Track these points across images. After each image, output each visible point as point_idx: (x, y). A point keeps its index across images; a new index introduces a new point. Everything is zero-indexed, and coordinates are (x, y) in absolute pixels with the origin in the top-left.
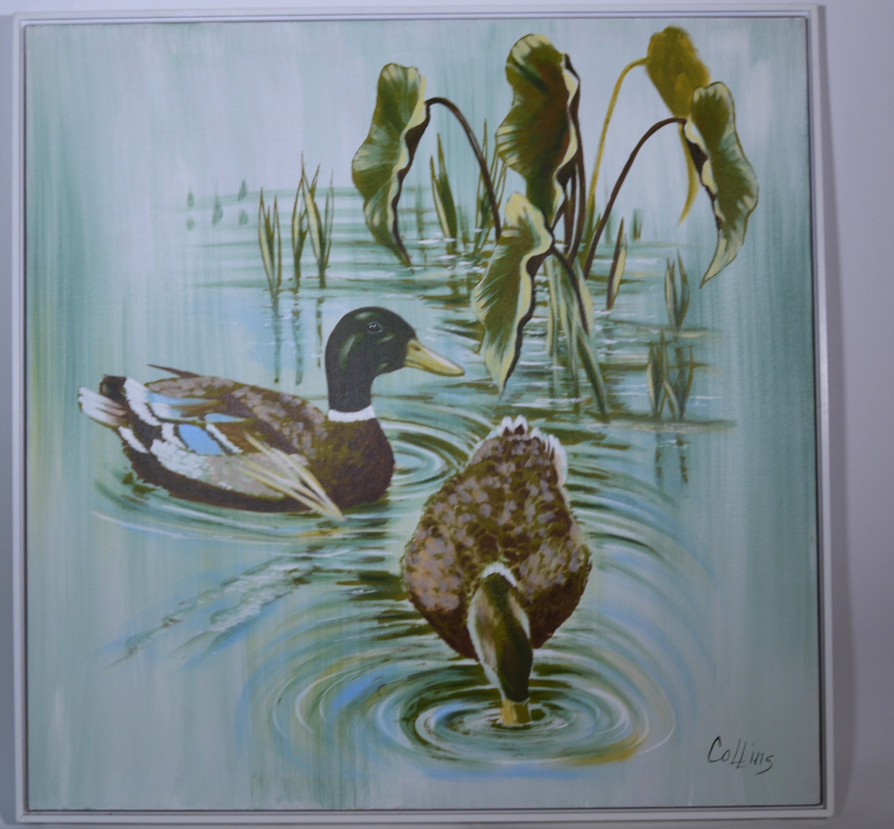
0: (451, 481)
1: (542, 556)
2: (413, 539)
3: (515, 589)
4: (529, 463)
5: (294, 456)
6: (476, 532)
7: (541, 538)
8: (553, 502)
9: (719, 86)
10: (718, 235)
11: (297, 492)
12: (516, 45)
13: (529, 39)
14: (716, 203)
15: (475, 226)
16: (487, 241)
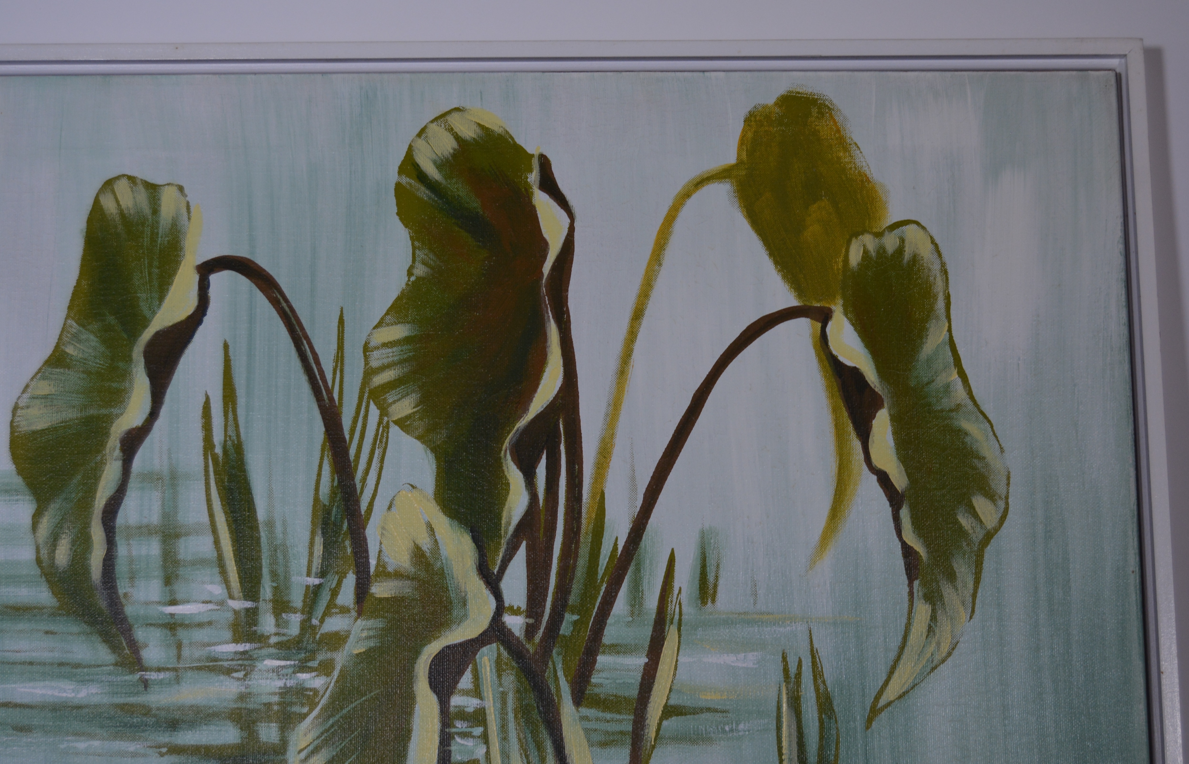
9: (910, 231)
10: (911, 594)
12: (421, 133)
13: (455, 120)
14: (905, 513)
15: (305, 570)
16: (335, 606)
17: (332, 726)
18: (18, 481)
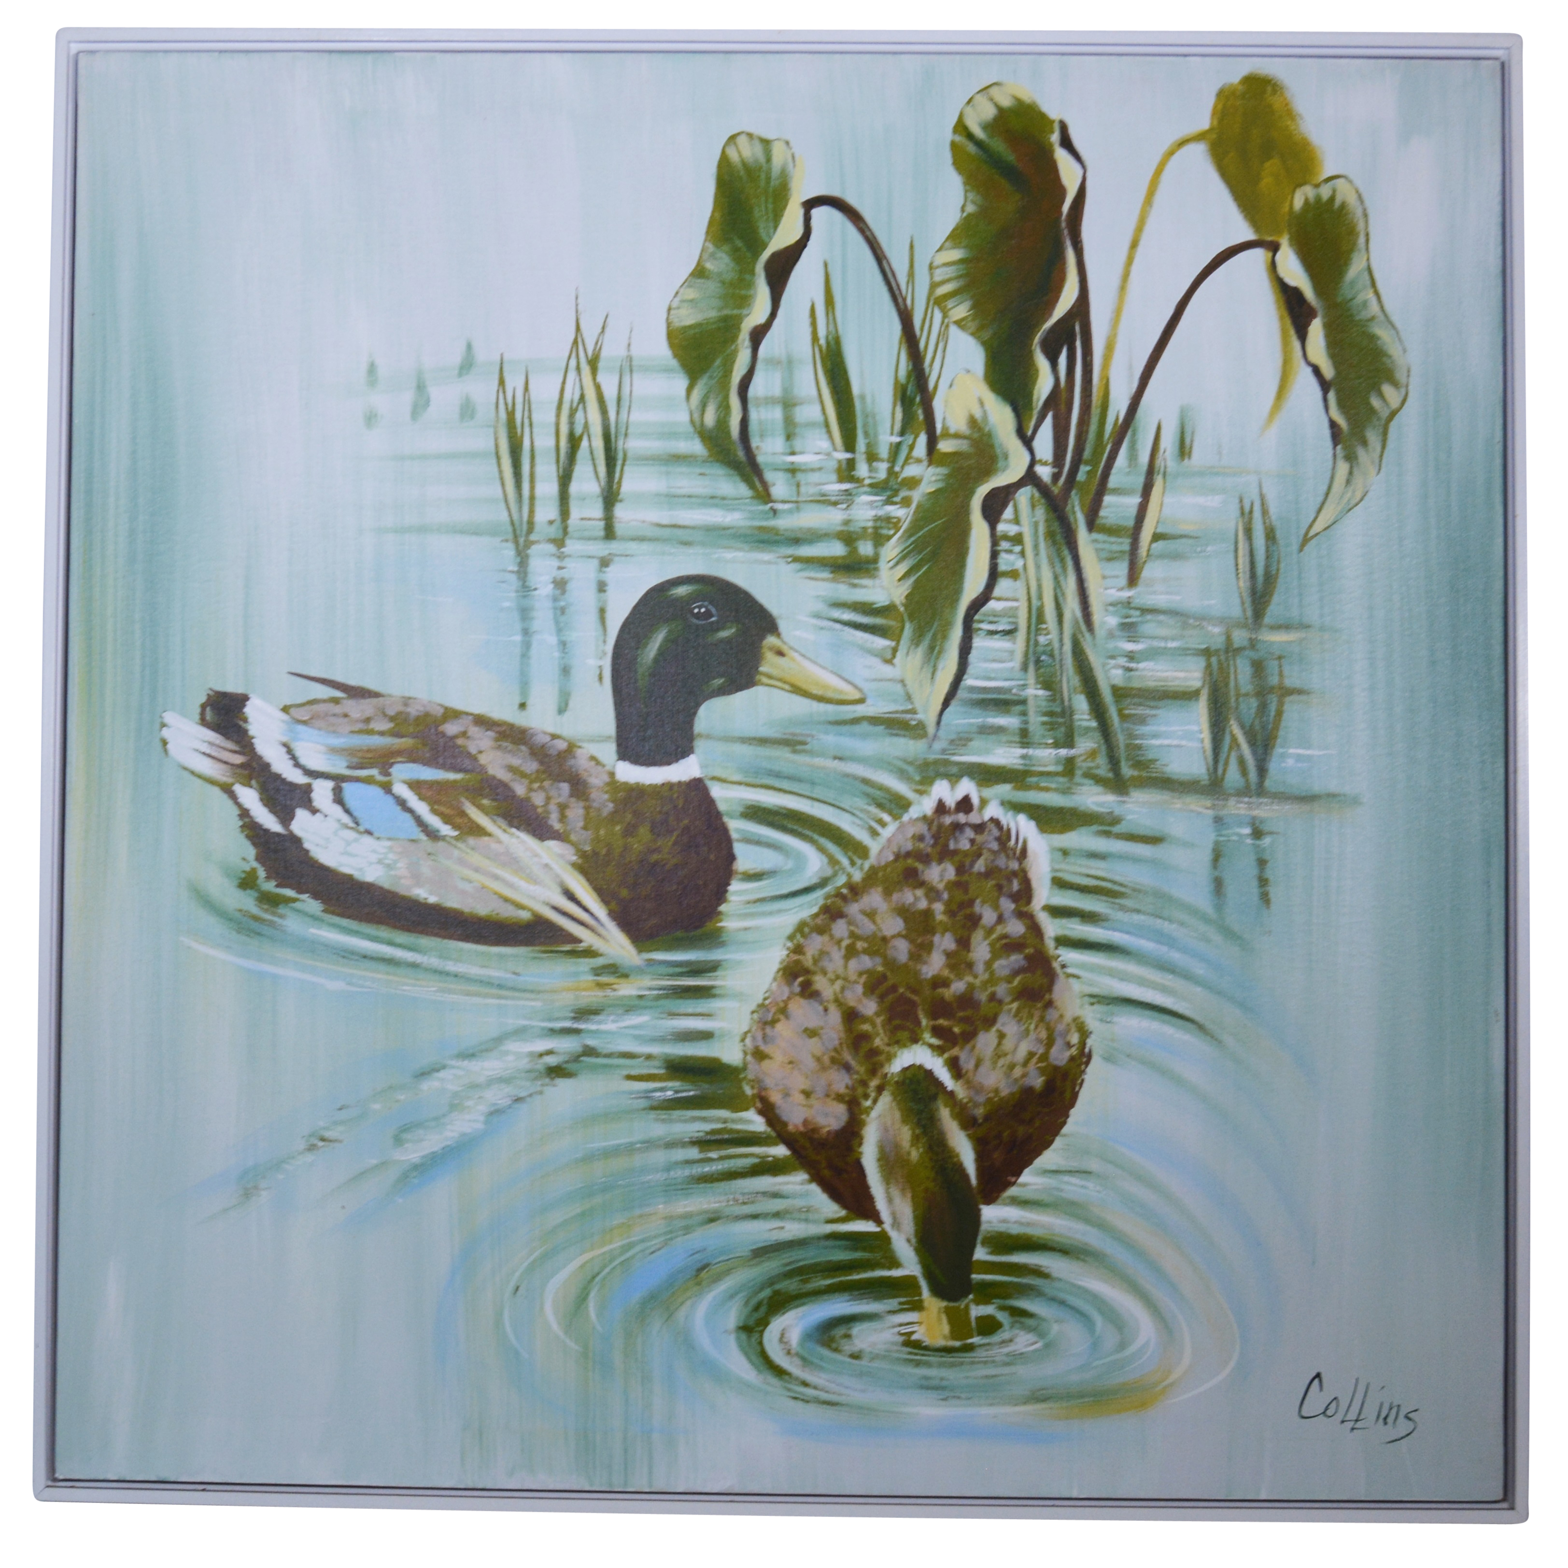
0: (839, 895)
1: (1001, 1036)
2: (765, 999)
3: (952, 1094)
4: (980, 866)
5: (552, 844)
6: (883, 988)
7: (1000, 1002)
8: (1023, 936)
9: (1340, 182)
10: (1335, 456)
11: (556, 909)
12: (970, 101)
13: (994, 92)
14: (1331, 396)
15: (888, 431)
16: (911, 458)
17: (910, 545)
18: (674, 363)
